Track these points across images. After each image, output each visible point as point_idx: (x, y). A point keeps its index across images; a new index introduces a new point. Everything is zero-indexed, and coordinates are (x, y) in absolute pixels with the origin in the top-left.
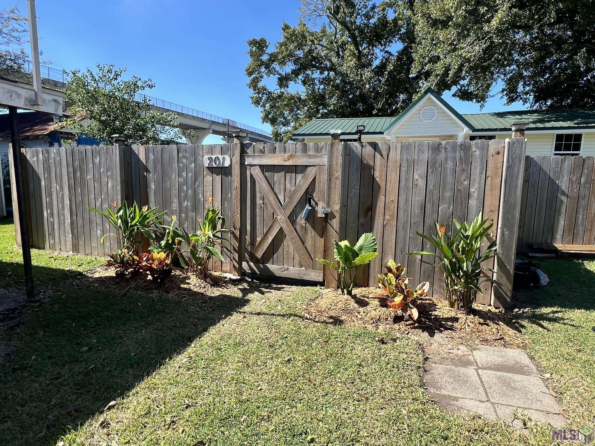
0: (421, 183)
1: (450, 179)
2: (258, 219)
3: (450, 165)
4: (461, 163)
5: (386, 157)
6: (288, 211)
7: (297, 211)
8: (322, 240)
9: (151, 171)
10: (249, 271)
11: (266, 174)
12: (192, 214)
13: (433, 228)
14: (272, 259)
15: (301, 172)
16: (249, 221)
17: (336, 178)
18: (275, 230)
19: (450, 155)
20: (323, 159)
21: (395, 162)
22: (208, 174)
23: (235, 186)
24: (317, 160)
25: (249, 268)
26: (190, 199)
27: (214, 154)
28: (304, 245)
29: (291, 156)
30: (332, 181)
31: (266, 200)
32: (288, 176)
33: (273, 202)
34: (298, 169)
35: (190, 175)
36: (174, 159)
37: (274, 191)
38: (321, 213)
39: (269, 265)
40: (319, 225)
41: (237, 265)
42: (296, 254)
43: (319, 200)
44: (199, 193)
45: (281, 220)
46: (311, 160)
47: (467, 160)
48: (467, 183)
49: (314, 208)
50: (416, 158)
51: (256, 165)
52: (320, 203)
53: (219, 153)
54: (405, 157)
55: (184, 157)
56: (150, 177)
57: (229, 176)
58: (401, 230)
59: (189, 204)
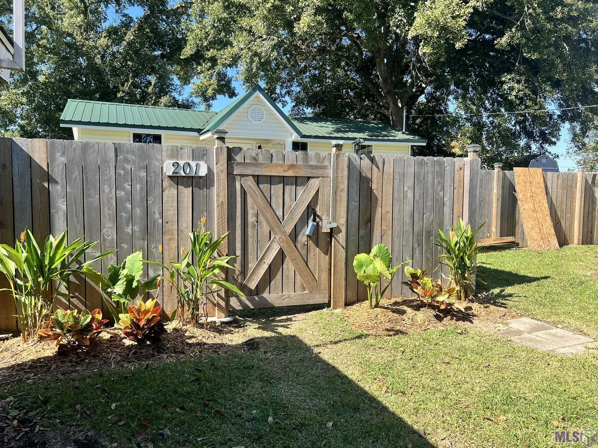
0: (410, 195)
1: (430, 191)
2: (250, 241)
3: (430, 178)
4: (437, 177)
5: (382, 171)
6: (289, 229)
7: (298, 228)
8: (327, 257)
9: (59, 181)
10: (241, 308)
11: (260, 186)
12: (141, 242)
13: (420, 234)
14: (268, 287)
15: (303, 184)
16: (238, 245)
17: (342, 191)
18: (273, 252)
19: (430, 169)
20: (327, 171)
21: (389, 174)
22: (170, 186)
23: (221, 202)
24: (320, 172)
25: (239, 304)
26: (138, 221)
27: (182, 159)
28: (307, 265)
29: (292, 167)
30: (338, 194)
31: (261, 217)
32: (287, 188)
33: (271, 219)
34: (299, 180)
35: (138, 187)
36: (108, 163)
37: (271, 206)
38: (325, 229)
39: (265, 295)
40: (323, 241)
41: (223, 303)
42: (298, 276)
43: (323, 215)
44: (154, 212)
45: (281, 240)
46: (314, 171)
47: (441, 175)
48: (441, 193)
49: (318, 223)
50: (406, 171)
51: (248, 175)
52: (323, 217)
53: (189, 158)
54: (397, 170)
55: (127, 161)
56: (56, 190)
57: (205, 189)
58: (396, 239)
59: (136, 228)
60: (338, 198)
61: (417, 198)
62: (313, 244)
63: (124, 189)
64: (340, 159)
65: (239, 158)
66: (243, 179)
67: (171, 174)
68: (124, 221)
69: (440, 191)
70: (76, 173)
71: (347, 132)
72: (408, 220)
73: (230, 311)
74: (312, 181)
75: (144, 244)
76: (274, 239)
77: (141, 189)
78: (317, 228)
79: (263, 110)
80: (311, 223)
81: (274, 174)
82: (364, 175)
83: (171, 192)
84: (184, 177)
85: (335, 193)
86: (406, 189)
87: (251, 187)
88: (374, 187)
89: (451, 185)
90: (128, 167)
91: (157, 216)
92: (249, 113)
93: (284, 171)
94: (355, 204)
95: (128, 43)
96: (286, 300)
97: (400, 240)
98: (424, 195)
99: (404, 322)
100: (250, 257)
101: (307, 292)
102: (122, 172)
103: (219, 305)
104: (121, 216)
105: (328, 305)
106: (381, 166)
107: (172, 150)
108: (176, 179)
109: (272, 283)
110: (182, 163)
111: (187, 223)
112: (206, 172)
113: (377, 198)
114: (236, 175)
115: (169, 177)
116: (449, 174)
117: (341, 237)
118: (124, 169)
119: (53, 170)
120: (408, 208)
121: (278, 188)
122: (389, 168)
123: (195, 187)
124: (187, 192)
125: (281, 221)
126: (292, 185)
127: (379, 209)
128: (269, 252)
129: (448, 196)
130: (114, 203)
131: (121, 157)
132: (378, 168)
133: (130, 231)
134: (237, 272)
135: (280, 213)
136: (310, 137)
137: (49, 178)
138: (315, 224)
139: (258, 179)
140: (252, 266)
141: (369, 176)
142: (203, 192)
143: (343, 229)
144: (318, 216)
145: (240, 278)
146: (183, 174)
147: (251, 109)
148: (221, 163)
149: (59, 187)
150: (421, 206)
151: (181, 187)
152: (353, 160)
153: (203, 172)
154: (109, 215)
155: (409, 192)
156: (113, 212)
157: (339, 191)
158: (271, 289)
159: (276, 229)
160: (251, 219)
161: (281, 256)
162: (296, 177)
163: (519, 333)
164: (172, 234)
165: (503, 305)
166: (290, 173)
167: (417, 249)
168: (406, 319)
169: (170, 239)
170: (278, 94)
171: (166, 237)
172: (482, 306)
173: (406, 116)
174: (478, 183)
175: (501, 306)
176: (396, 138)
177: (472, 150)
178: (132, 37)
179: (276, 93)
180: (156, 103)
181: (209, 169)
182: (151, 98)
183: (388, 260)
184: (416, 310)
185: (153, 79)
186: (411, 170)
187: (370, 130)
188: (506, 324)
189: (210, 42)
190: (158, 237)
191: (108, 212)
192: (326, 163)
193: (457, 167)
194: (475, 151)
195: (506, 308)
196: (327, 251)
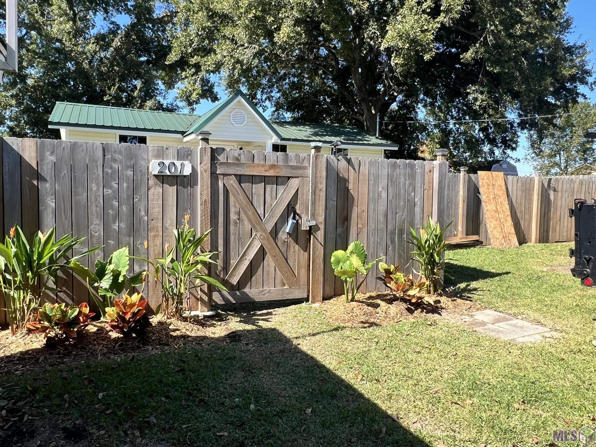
0: (384, 195)
1: (402, 191)
2: (232, 238)
3: (402, 180)
4: (409, 179)
5: (357, 171)
6: (269, 227)
7: (278, 226)
8: (306, 254)
9: (48, 179)
10: (224, 303)
11: (242, 185)
12: (128, 239)
13: (393, 233)
14: (250, 283)
15: (283, 184)
16: (221, 242)
17: (320, 190)
18: (254, 249)
19: (402, 171)
20: (306, 171)
21: (365, 176)
22: (156, 184)
23: (204, 200)
24: (300, 172)
25: (221, 298)
26: (124, 218)
27: (167, 158)
28: (287, 262)
29: (273, 167)
30: (317, 193)
31: (243, 215)
32: (268, 187)
33: (252, 217)
34: (280, 180)
35: (125, 185)
36: (96, 162)
37: (252, 204)
38: (305, 226)
39: (247, 290)
40: (302, 238)
41: (206, 298)
42: (278, 271)
43: (302, 213)
44: (140, 210)
45: (262, 237)
46: (293, 171)
47: (412, 176)
48: (413, 194)
49: (297, 221)
50: (380, 172)
51: (230, 175)
52: (303, 216)
53: (174, 158)
54: (372, 172)
55: (114, 160)
56: (45, 188)
57: (189, 188)
58: (371, 237)
59: (123, 225)
60: (317, 198)
61: (390, 198)
62: (292, 241)
63: (111, 187)
64: (319, 161)
65: (221, 158)
66: (226, 178)
67: (156, 173)
68: (111, 217)
69: (412, 192)
70: (65, 171)
71: (325, 136)
72: (382, 219)
73: (213, 306)
74: (292, 181)
75: (130, 239)
76: (255, 236)
77: (128, 187)
78: (297, 226)
79: (244, 114)
80: (291, 221)
81: (256, 174)
82: (341, 175)
83: (156, 191)
84: (169, 176)
85: (314, 192)
86: (380, 189)
87: (233, 186)
88: (351, 187)
89: (421, 187)
90: (116, 166)
91: (143, 213)
92: (231, 117)
93: (266, 171)
94: (333, 203)
95: (115, 49)
96: (267, 295)
97: (375, 238)
98: (397, 196)
99: (378, 315)
100: (232, 253)
101: (286, 287)
102: (110, 171)
103: (202, 300)
104: (108, 213)
105: (307, 300)
106: (357, 168)
107: (158, 150)
108: (161, 178)
109: (253, 278)
110: (167, 162)
111: (172, 220)
112: (191, 172)
113: (353, 198)
114: (219, 174)
115: (155, 175)
116: (420, 176)
117: (320, 235)
118: (111, 168)
119: (42, 168)
120: (382, 208)
121: (258, 188)
122: (364, 169)
123: (180, 185)
124: (172, 190)
125: (262, 218)
126: (272, 184)
127: (355, 209)
128: (250, 248)
129: (419, 196)
130: (102, 201)
131: (108, 157)
132: (354, 169)
133: (117, 228)
134: (219, 268)
135: (261, 211)
136: (289, 140)
137: (39, 177)
138: (295, 222)
139: (240, 178)
140: (233, 262)
141: (346, 177)
142: (188, 191)
143: (322, 227)
144: (298, 214)
145: (222, 273)
146: (169, 174)
147: (233, 113)
148: (205, 162)
149: (48, 185)
150: (394, 206)
151: (166, 186)
152: (331, 161)
153: (187, 171)
154: (97, 212)
155: (383, 192)
156: (100, 210)
157: (317, 190)
158: (252, 284)
159: (257, 227)
160: (233, 217)
161: (262, 253)
162: (277, 177)
163: (483, 324)
164: (157, 231)
165: (468, 299)
166: (271, 173)
167: (391, 246)
168: (380, 312)
169: (155, 236)
170: (259, 100)
171: (151, 234)
172: (450, 299)
173: (379, 122)
174: (446, 185)
175: (467, 300)
176: (370, 142)
177: (440, 154)
178: (119, 44)
179: (257, 99)
180: (141, 107)
181: (193, 168)
182: (137, 101)
183: (363, 256)
184: (388, 304)
185: (138, 83)
186: (385, 172)
187: (346, 134)
188: (472, 316)
189: (194, 49)
190: (143, 234)
191: (95, 209)
192: (306, 164)
193: (427, 170)
194: (443, 155)
195: (471, 301)
196: (306, 248)
